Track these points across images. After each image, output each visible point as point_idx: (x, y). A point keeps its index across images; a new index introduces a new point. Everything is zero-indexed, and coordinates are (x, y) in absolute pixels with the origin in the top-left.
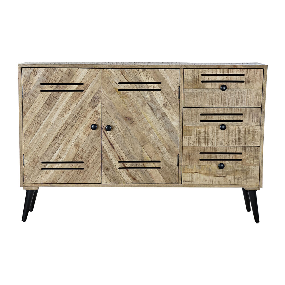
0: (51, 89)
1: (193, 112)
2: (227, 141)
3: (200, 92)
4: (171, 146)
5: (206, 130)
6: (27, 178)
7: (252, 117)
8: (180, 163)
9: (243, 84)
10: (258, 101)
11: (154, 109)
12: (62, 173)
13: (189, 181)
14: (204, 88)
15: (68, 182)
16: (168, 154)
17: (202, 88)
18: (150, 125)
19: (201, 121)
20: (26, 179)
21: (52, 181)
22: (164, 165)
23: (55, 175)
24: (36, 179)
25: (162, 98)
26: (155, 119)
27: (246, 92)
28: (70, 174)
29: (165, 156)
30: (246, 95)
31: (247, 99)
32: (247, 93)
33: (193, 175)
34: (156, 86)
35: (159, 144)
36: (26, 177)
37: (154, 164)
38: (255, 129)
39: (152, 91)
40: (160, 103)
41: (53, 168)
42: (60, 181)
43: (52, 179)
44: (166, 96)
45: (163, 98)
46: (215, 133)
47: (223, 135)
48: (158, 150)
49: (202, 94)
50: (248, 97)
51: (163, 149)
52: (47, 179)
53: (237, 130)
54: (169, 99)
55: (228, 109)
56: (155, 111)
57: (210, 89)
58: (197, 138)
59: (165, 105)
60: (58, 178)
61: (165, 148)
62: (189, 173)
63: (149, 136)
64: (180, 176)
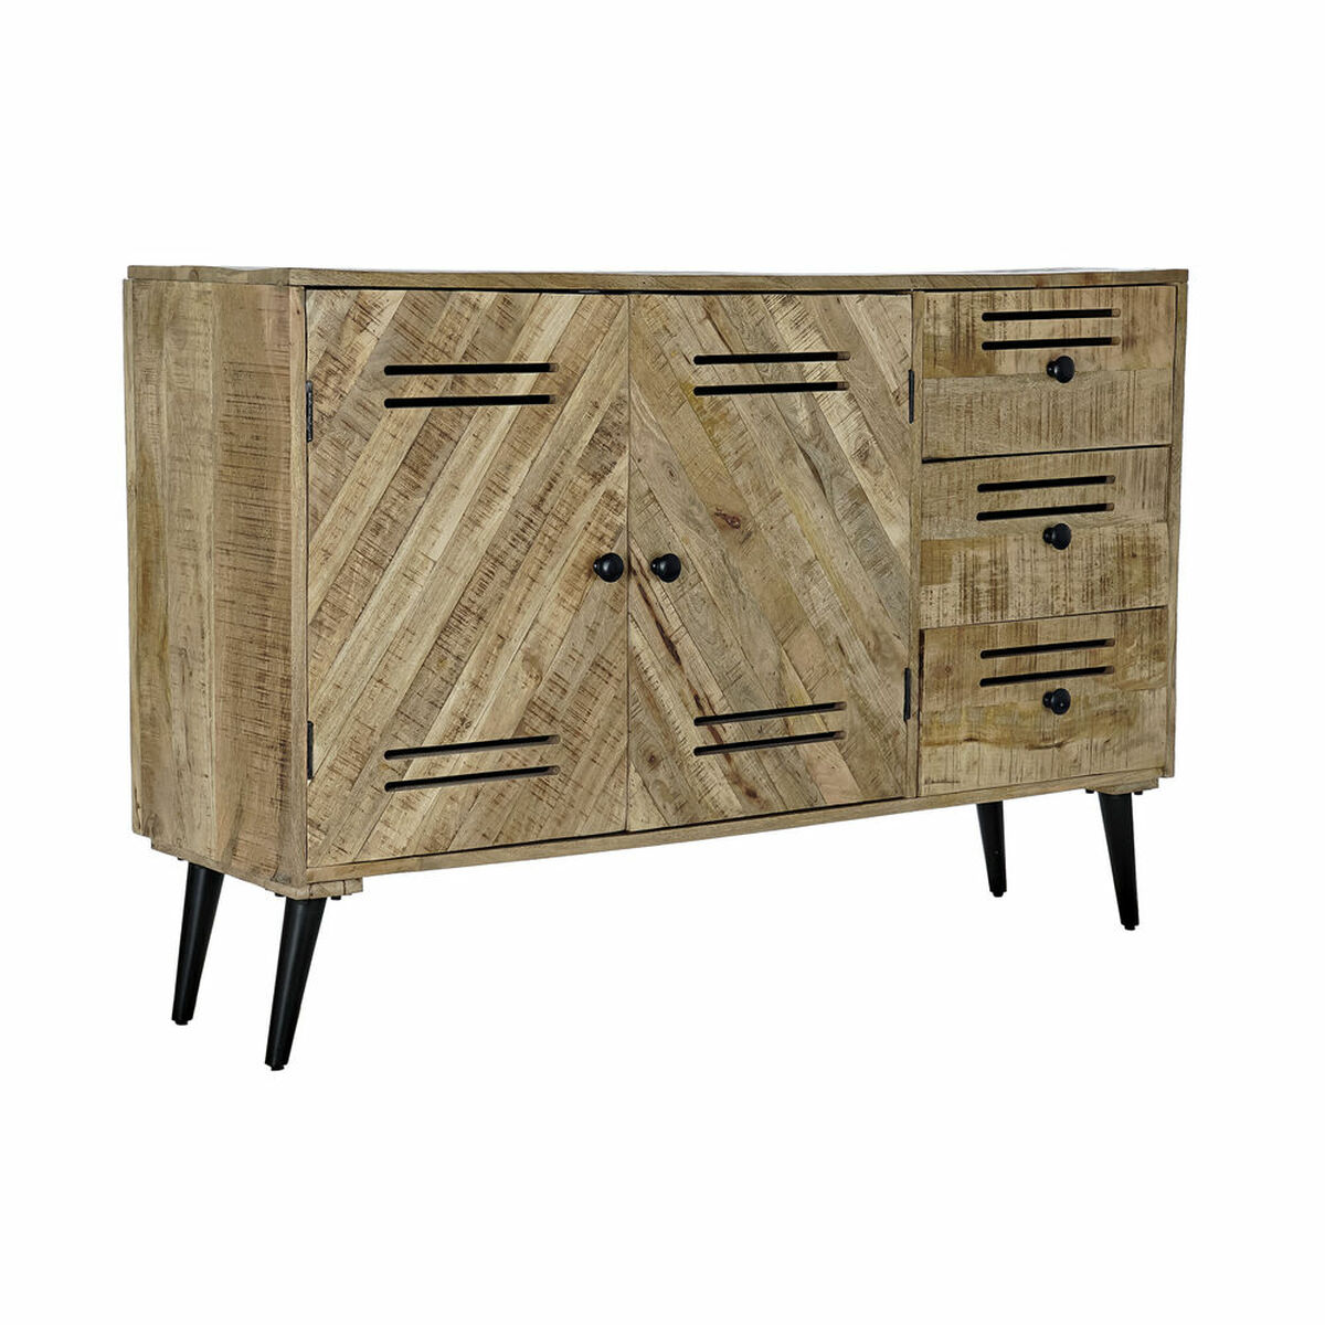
0: (427, 394)
1: (956, 479)
2: (1066, 594)
3: (977, 391)
4: (884, 632)
5: (998, 555)
6: (323, 837)
7: (1141, 488)
8: (914, 707)
9: (1115, 349)
10: (1163, 421)
11: (823, 475)
12: (472, 798)
13: (945, 781)
14: (990, 372)
15: (496, 840)
16: (870, 669)
17: (983, 371)
18: (809, 547)
19: (982, 517)
20: (316, 844)
21: (428, 842)
22: (858, 722)
23: (444, 810)
24: (362, 841)
25: (852, 423)
26: (828, 517)
27: (1125, 385)
28: (504, 802)
29: (862, 679)
30: (1124, 396)
31: (1128, 414)
32: (1128, 388)
33: (959, 748)
34: (831, 372)
35: (841, 628)
36: (317, 833)
37: (823, 718)
38: (1151, 535)
39: (817, 394)
40: (844, 447)
41: (438, 776)
42: (464, 839)
43: (429, 833)
44: (867, 415)
45: (855, 424)
46: (1028, 565)
47: (1052, 571)
48: (837, 655)
49: (985, 399)
50: (1131, 403)
51: (856, 651)
52: (410, 834)
53: (1096, 544)
54: (875, 429)
55: (1067, 461)
56: (825, 483)
57: (1012, 376)
58: (969, 590)
59: (863, 455)
60: (453, 823)
61: (861, 643)
62: (947, 743)
63: (806, 597)
64: (912, 760)
